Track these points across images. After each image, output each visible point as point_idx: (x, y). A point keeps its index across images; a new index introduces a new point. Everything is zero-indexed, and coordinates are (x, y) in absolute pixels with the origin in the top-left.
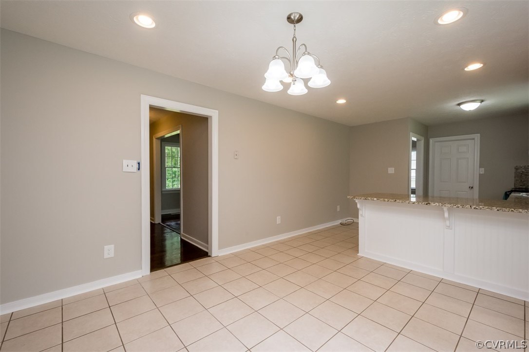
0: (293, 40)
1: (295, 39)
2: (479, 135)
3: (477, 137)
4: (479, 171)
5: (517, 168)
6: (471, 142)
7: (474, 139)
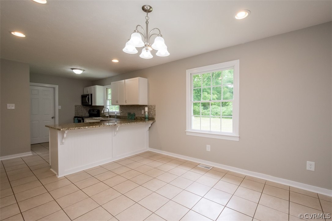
0: (146, 23)
1: (147, 22)
2: (58, 86)
3: (57, 87)
4: (58, 107)
5: (76, 106)
6: (52, 90)
7: (54, 88)
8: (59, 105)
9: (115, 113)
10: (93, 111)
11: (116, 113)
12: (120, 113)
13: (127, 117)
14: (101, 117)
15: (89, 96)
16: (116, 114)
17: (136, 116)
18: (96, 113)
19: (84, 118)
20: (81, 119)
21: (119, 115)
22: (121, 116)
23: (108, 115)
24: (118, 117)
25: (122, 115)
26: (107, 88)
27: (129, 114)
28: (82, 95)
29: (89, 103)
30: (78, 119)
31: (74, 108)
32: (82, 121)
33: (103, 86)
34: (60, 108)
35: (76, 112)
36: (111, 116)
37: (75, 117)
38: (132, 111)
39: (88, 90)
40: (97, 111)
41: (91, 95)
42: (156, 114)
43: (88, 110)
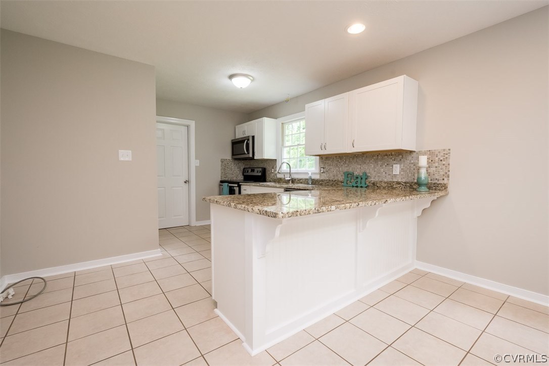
2: (194, 122)
3: (192, 124)
4: (195, 163)
5: (222, 161)
6: (184, 129)
7: (188, 126)
8: (196, 159)
9: (307, 173)
10: (253, 170)
11: (310, 173)
12: (321, 173)
13: (342, 182)
14: (270, 181)
15: (248, 140)
16: (310, 175)
17: (372, 179)
18: (260, 174)
19: (240, 184)
20: (236, 185)
21: (317, 177)
22: (322, 181)
23: (289, 179)
24: (314, 182)
25: (325, 177)
26: (282, 124)
27: (349, 175)
28: (232, 140)
29: (249, 153)
30: (230, 185)
31: (220, 163)
32: (237, 189)
33: (276, 118)
34: (198, 165)
35: (222, 173)
36: (295, 179)
37: (222, 182)
38: (357, 169)
39: (245, 130)
40: (261, 169)
41: (253, 137)
42: (450, 173)
43: (242, 168)
